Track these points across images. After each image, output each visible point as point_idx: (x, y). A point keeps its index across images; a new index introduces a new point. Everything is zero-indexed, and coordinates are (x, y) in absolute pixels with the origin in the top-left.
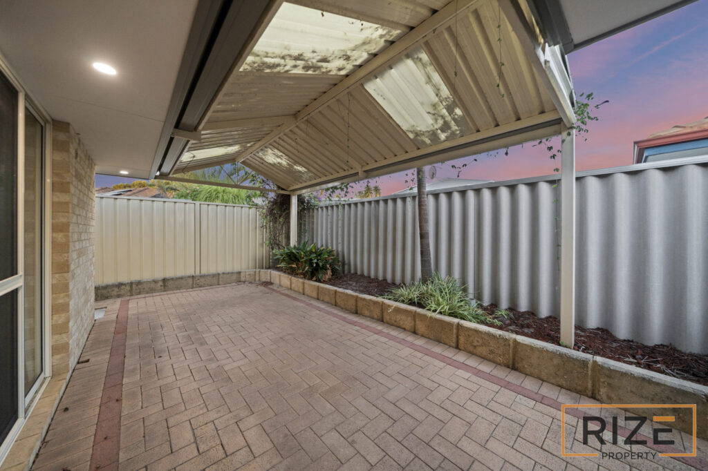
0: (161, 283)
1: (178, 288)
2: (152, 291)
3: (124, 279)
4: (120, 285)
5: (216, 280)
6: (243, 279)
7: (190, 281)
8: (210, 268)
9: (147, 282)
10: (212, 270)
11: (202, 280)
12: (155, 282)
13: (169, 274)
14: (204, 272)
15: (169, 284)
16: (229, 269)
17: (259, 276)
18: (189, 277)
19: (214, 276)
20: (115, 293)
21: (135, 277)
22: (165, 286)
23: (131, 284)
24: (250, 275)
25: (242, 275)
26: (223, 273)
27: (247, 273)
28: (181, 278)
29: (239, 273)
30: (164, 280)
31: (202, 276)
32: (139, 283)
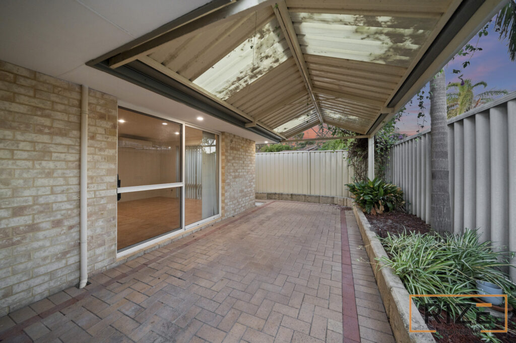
0: (290, 196)
1: (298, 200)
2: (286, 199)
3: (278, 192)
4: (275, 194)
5: (318, 199)
6: (336, 202)
7: (303, 197)
8: (316, 192)
9: (284, 194)
10: (317, 194)
11: (310, 198)
12: (288, 195)
13: (295, 192)
14: (313, 194)
15: (294, 197)
16: (328, 194)
17: (347, 203)
18: (303, 195)
19: (316, 197)
20: (274, 197)
21: (281, 191)
22: (292, 198)
23: (279, 194)
24: (340, 200)
25: (335, 199)
26: (322, 196)
27: (339, 199)
28: (299, 195)
29: (333, 198)
30: (292, 195)
31: (310, 196)
32: (282, 194)
